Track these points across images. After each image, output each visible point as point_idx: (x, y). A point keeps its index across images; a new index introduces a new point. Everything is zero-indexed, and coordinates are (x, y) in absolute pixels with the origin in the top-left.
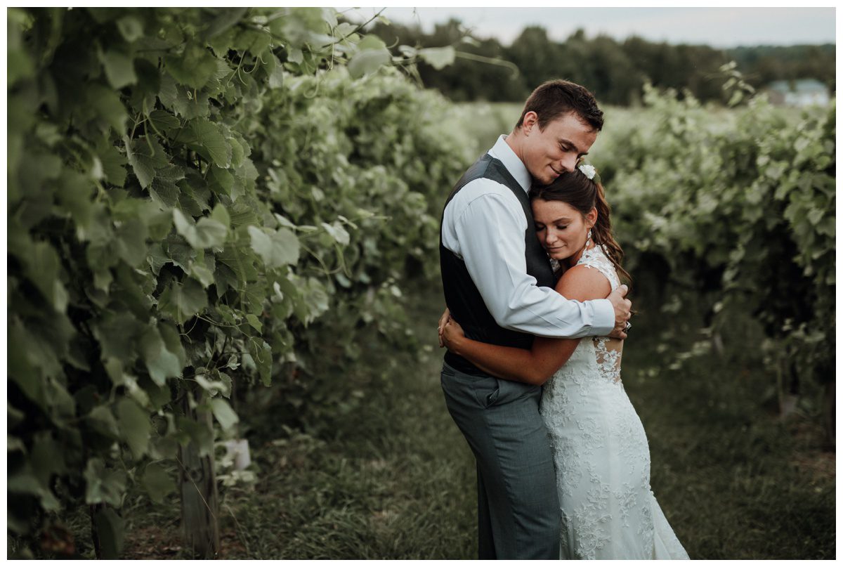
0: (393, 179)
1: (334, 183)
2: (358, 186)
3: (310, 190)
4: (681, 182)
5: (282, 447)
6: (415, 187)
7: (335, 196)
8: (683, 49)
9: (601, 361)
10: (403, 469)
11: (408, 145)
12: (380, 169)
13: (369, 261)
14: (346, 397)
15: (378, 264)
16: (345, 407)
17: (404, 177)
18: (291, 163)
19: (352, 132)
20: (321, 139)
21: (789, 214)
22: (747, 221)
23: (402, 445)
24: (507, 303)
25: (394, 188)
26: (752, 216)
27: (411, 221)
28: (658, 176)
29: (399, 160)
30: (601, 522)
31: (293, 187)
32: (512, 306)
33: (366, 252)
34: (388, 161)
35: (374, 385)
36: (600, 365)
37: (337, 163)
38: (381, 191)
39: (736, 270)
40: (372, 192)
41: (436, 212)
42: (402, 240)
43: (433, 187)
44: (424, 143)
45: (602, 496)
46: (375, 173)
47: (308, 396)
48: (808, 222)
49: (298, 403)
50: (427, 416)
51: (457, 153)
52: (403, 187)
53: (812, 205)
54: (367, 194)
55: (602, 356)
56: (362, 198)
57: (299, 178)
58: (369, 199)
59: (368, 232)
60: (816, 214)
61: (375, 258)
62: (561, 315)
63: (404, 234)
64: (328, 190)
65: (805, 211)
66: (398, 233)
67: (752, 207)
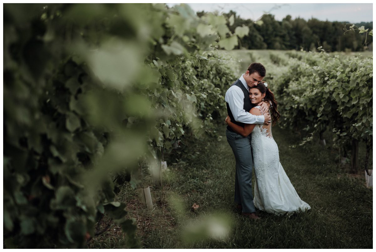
0: (210, 83)
1: (192, 85)
2: (199, 85)
3: (185, 87)
4: (310, 85)
5: (176, 165)
6: (217, 86)
7: (192, 89)
8: (335, 24)
9: (262, 131)
10: (213, 172)
11: (214, 72)
12: (206, 80)
13: (202, 109)
14: (194, 153)
15: (205, 111)
16: (193, 157)
17: (213, 82)
18: (180, 79)
19: (196, 68)
20: (188, 71)
21: (334, 95)
22: (325, 98)
23: (212, 167)
24: (237, 115)
25: (210, 86)
26: (326, 96)
27: (215, 97)
28: (304, 82)
29: (212, 77)
30: (262, 170)
31: (181, 86)
32: (238, 116)
33: (201, 107)
34: (208, 77)
35: (202, 152)
36: (262, 132)
37: (193, 78)
38: (206, 87)
39: (321, 114)
40: (203, 87)
41: (223, 94)
42: (212, 104)
43: (223, 86)
44: (220, 70)
45: (262, 164)
46: (204, 81)
47: (183, 151)
48: (339, 97)
49: (180, 153)
50: (220, 160)
51: (231, 74)
52: (213, 86)
53: (341, 93)
54: (202, 88)
55: (262, 130)
56: (200, 89)
57: (183, 83)
58: (202, 90)
59: (202, 100)
60: (342, 95)
61: (204, 108)
62: (250, 119)
63: (213, 101)
64: (190, 87)
65: (339, 94)
66: (211, 101)
67: (326, 93)
